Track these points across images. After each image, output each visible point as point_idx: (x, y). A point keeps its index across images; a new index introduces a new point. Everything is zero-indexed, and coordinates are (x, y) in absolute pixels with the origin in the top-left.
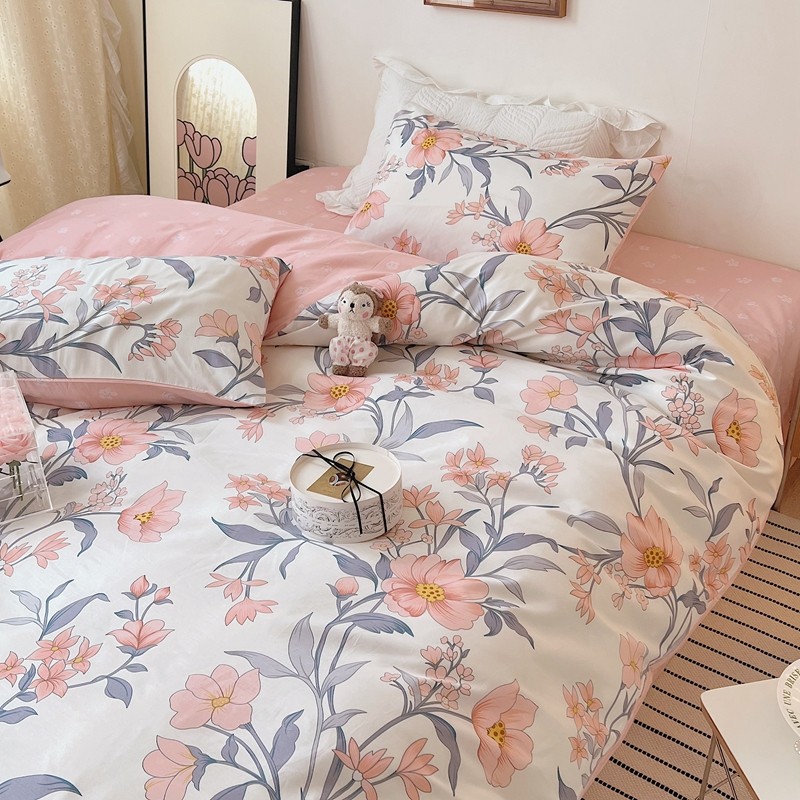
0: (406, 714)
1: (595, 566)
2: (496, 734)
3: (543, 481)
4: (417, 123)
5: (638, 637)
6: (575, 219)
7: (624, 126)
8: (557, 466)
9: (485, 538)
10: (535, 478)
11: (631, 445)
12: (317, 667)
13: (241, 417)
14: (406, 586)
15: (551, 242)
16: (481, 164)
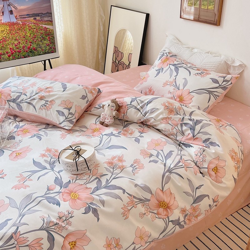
0: (40, 229)
1: (136, 202)
2: (72, 244)
3: (134, 171)
4: (165, 55)
5: (147, 229)
6: (200, 91)
7: (232, 64)
8: (142, 167)
9: (104, 183)
10: (133, 169)
11: (172, 166)
12: (25, 208)
13: (63, 132)
14: (69, 192)
15: (190, 97)
16: (177, 69)
